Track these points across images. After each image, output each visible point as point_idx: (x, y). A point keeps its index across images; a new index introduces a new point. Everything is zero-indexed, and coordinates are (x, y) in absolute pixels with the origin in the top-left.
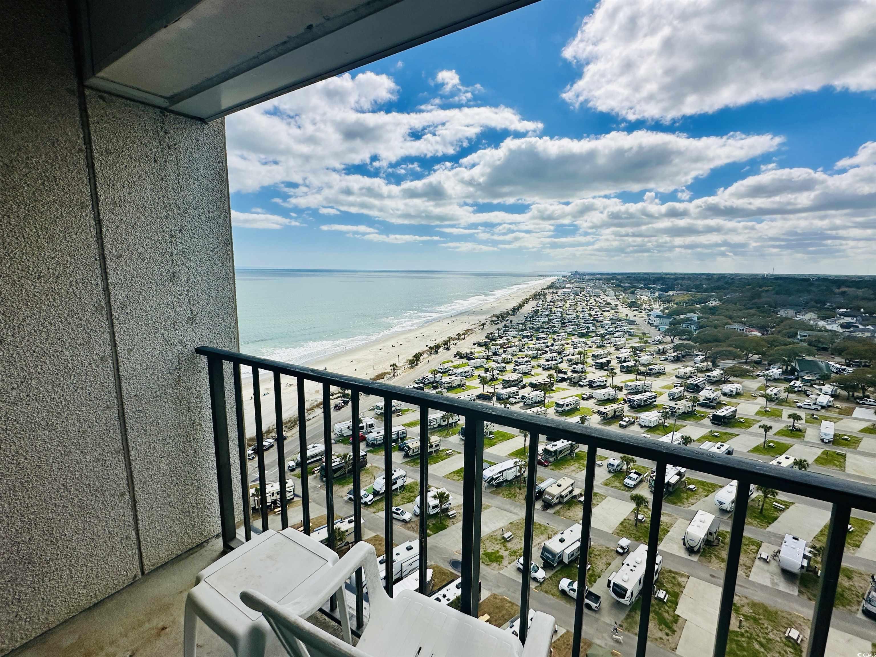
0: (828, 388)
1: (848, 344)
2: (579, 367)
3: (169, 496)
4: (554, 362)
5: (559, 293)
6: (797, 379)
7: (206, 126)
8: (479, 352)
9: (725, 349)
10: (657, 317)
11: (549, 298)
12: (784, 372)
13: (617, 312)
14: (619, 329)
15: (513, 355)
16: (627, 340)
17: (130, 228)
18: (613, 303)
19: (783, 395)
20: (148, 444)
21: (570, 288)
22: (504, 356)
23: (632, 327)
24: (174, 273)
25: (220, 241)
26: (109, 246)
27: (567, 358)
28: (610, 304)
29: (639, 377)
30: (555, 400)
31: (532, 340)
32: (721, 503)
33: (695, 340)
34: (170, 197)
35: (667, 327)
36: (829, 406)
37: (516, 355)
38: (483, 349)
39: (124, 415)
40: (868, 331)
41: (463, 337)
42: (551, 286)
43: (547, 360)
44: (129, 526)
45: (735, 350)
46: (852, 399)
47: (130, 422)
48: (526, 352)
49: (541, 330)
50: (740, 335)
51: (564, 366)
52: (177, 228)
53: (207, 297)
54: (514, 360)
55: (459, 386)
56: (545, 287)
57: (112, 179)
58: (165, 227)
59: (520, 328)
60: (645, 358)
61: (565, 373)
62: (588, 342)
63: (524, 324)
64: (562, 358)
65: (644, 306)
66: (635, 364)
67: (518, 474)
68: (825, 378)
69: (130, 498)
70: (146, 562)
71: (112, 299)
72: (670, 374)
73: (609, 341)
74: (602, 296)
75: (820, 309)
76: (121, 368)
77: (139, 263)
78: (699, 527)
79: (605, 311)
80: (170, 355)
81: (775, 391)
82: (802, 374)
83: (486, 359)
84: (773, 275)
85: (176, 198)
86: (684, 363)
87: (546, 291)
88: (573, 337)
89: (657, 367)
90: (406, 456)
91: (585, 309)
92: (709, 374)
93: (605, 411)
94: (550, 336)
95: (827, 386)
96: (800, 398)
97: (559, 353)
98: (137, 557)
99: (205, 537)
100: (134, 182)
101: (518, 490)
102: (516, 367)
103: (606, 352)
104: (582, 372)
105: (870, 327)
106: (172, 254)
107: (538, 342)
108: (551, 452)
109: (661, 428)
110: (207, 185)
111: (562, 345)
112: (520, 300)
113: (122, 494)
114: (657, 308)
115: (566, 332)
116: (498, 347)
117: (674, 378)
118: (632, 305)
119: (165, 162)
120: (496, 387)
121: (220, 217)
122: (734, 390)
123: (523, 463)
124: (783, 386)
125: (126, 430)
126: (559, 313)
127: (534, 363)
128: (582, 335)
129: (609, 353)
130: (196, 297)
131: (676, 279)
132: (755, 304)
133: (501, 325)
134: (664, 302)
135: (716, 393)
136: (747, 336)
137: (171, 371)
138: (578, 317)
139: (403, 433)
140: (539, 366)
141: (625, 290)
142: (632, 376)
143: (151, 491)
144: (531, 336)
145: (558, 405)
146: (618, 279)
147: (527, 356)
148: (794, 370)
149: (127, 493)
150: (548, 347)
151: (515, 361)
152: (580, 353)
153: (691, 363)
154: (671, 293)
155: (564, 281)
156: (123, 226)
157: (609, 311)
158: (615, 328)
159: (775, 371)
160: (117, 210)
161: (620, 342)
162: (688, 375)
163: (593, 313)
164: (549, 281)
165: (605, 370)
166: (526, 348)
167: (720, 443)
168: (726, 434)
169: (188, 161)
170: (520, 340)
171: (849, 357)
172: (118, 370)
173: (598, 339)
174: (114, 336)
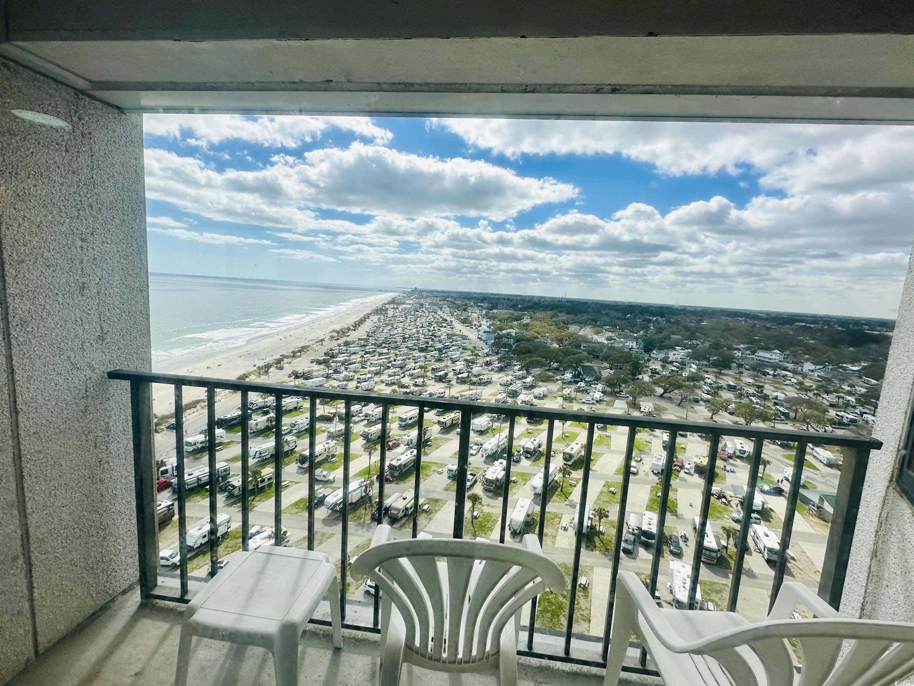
0: (600, 386)
1: (611, 352)
2: (420, 381)
3: (70, 552)
4: (397, 377)
5: (400, 309)
6: (581, 381)
7: (124, 116)
8: (318, 371)
9: (535, 359)
10: (485, 332)
11: (390, 313)
12: (574, 376)
13: (452, 328)
14: (454, 343)
15: (355, 372)
16: (461, 353)
17: (34, 228)
18: (449, 319)
19: (573, 395)
20: (47, 492)
21: (410, 304)
22: (346, 373)
23: (465, 341)
24: (83, 283)
25: (134, 248)
26: (9, 248)
27: (409, 372)
28: (446, 320)
29: (472, 387)
30: (398, 415)
31: (374, 356)
32: (535, 488)
33: (514, 352)
34: (82, 193)
35: (493, 341)
36: (601, 400)
37: (358, 372)
38: (322, 366)
39: (20, 458)
40: (621, 342)
41: (299, 354)
42: (393, 302)
43: (390, 376)
44: (22, 597)
45: (542, 359)
46: (613, 394)
47: (27, 466)
48: (369, 369)
49: (383, 345)
50: (545, 347)
51: (406, 381)
52: (88, 231)
53: (119, 312)
54: (356, 378)
55: (296, 409)
56: (386, 302)
57: (16, 167)
58: (75, 229)
59: (362, 344)
60: (476, 369)
61: (407, 387)
62: (428, 356)
63: (366, 340)
64: (404, 373)
65: (474, 323)
66: (468, 376)
67: (364, 494)
68: (598, 379)
69: (25, 563)
70: (40, 639)
71: (11, 315)
72: (496, 383)
73: (446, 355)
74: (440, 312)
75: (595, 326)
76: (19, 400)
77: (44, 271)
78: (520, 512)
79: (442, 327)
80: (77, 381)
81: (568, 392)
82: (584, 377)
83: (326, 377)
84: (565, 299)
85: (89, 195)
86: (506, 372)
87: (387, 306)
88: (414, 352)
89: (485, 377)
90: (231, 496)
91: (424, 325)
92: (524, 381)
93: (444, 421)
94: (392, 352)
95: (600, 385)
96: (583, 395)
97: (402, 368)
98: (30, 635)
99: (111, 595)
100: (41, 172)
101: (363, 511)
102: (359, 385)
103: (443, 365)
104: (424, 385)
105: (622, 340)
106: (82, 262)
107: (381, 357)
108: (396, 467)
109: (490, 431)
110: (123, 184)
111: (404, 360)
112: (361, 315)
113: (16, 558)
114: (485, 324)
115: (407, 347)
116: (339, 364)
117: (499, 386)
118: (465, 321)
119: (78, 152)
120: (338, 406)
121: (135, 220)
122: (542, 393)
123: (368, 482)
124: (574, 387)
125: (22, 477)
126: (400, 329)
127: (376, 379)
128: (422, 350)
129: (447, 367)
130: (107, 313)
131: (499, 299)
132: (554, 321)
133: (342, 341)
134: (490, 318)
135: (529, 396)
136: (549, 347)
137: (77, 401)
138: (418, 332)
139: (226, 470)
140: (382, 382)
141: (459, 307)
142: (466, 387)
143: (49, 549)
144: (374, 351)
145: (401, 419)
146: (452, 297)
147: (369, 373)
148: (579, 374)
149: (21, 556)
150: (390, 362)
151: (358, 378)
152: (421, 367)
153: (511, 372)
154: (495, 311)
155: (404, 297)
156: (26, 224)
157: (445, 327)
158: (451, 342)
159: (568, 376)
160: (19, 205)
161: (456, 355)
162: (509, 383)
163: (432, 329)
164: (389, 296)
165: (443, 382)
166: (368, 364)
167: (533, 438)
168: (536, 430)
169: (103, 154)
170: (362, 357)
171: (611, 362)
172: (15, 402)
173: (436, 353)
174: (12, 360)
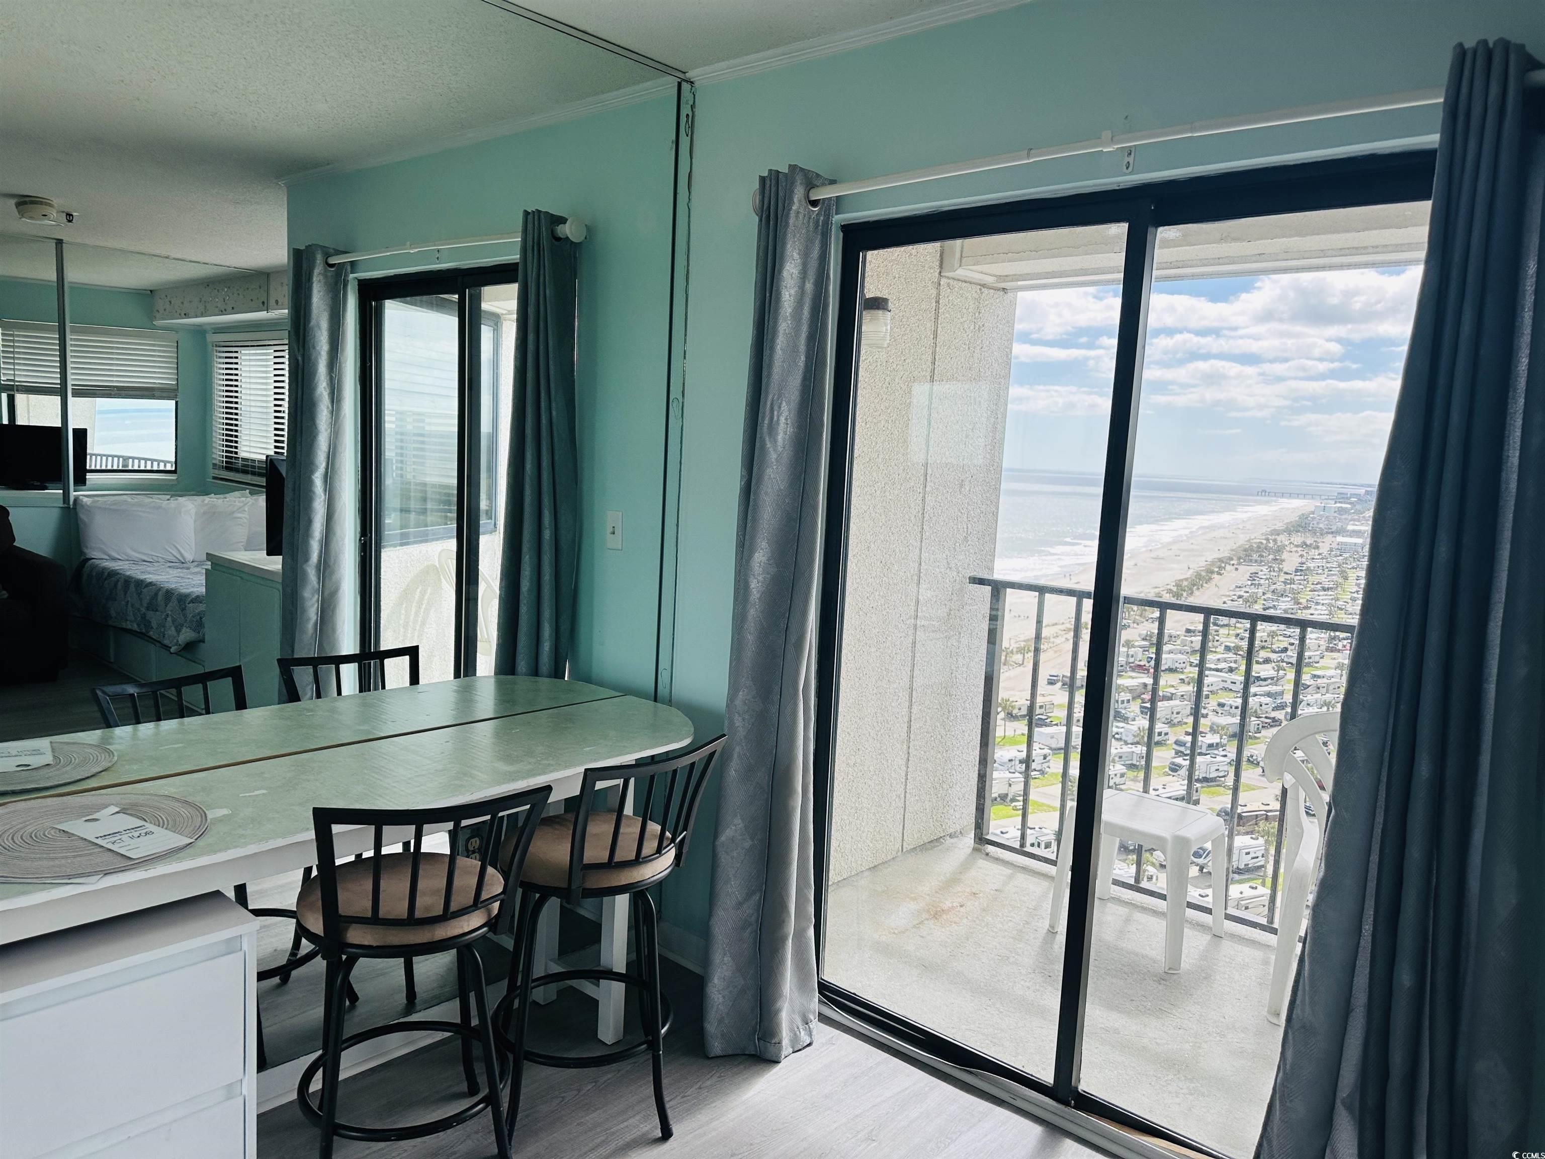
7: (1006, 297)
53: (979, 513)
56: (1279, 526)
70: (905, 836)
87: (1283, 539)
116: (1125, 696)
130: (972, 512)
147: (1213, 731)
151: (1177, 743)
155: (1341, 511)
166: (1213, 704)
